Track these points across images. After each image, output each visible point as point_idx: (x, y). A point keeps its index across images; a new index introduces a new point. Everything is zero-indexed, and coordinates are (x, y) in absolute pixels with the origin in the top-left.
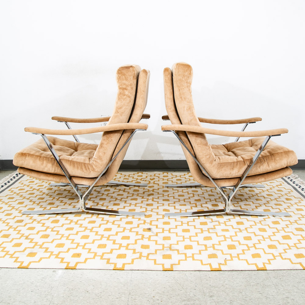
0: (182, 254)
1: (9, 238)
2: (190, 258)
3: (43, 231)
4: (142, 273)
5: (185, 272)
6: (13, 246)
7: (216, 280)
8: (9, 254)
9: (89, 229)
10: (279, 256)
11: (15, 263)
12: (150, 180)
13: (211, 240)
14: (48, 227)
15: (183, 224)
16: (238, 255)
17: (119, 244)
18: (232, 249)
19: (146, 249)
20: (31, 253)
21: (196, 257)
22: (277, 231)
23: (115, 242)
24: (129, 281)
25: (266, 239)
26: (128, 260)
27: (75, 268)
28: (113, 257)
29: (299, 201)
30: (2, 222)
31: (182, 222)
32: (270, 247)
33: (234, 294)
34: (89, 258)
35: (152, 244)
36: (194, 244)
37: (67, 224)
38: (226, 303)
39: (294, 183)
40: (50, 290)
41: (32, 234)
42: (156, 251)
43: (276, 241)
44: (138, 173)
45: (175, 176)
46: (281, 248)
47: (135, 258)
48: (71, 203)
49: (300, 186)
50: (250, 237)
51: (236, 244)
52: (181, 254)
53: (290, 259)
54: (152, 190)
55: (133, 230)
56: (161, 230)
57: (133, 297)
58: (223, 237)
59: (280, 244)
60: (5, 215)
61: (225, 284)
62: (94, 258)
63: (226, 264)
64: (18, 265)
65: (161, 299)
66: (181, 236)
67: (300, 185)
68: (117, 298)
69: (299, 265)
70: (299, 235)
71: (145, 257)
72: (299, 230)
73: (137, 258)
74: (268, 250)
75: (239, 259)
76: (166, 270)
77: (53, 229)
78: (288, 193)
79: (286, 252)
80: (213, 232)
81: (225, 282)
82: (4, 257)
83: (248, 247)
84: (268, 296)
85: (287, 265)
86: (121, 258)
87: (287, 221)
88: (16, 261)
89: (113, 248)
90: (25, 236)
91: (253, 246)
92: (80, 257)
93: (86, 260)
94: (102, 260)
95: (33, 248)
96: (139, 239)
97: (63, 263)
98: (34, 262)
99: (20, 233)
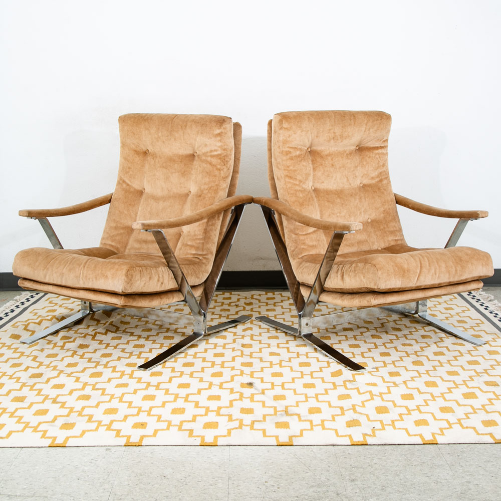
0: (305, 421)
1: (24, 402)
2: (319, 427)
3: (79, 390)
4: (245, 449)
5: (312, 447)
6: (34, 415)
7: (359, 458)
8: (31, 427)
9: (154, 386)
10: (457, 423)
11: (43, 439)
12: (245, 306)
13: (350, 399)
14: (86, 384)
15: (304, 376)
16: (393, 421)
17: (204, 407)
18: (382, 413)
19: (249, 415)
20: (65, 424)
21: (327, 424)
22: (455, 386)
23: (198, 404)
24: (226, 461)
25: (436, 398)
26: (222, 430)
27: (140, 444)
28: (198, 427)
29: (493, 339)
30: (8, 377)
31: (302, 372)
32: (443, 410)
33: (387, 477)
34: (161, 428)
35: (256, 406)
36: (324, 406)
37: (116, 378)
38: (375, 489)
39: (486, 309)
40: (106, 477)
41: (62, 395)
42: (264, 416)
43: (453, 400)
44: (223, 294)
45: (287, 298)
46: (460, 412)
47: (232, 427)
48: (117, 345)
49: (497, 314)
50: (412, 394)
51: (389, 405)
52: (304, 421)
53: (474, 428)
54: (249, 321)
55: (225, 386)
56: (269, 386)
57: (235, 482)
58: (368, 394)
59: (459, 405)
60: (11, 367)
61: (373, 463)
62: (168, 428)
63: (374, 436)
64: (48, 442)
65: (278, 485)
66: (303, 394)
67: (496, 312)
68: (211, 485)
69: (489, 436)
70: (490, 392)
71: (247, 425)
72: (490, 385)
73: (236, 428)
74: (439, 415)
75: (395, 428)
76: (282, 444)
77: (94, 385)
78: (476, 325)
79: (468, 418)
80: (353, 387)
81: (373, 460)
82: (23, 431)
83: (409, 410)
84: (439, 480)
85: (470, 437)
86: (211, 428)
87: (471, 370)
88: (43, 436)
89: (196, 414)
90: (51, 399)
91: (416, 408)
92: (145, 428)
93: (156, 432)
94: (180, 432)
95: (68, 416)
96: (236, 400)
97: (120, 437)
98: (73, 437)
99: (42, 393)
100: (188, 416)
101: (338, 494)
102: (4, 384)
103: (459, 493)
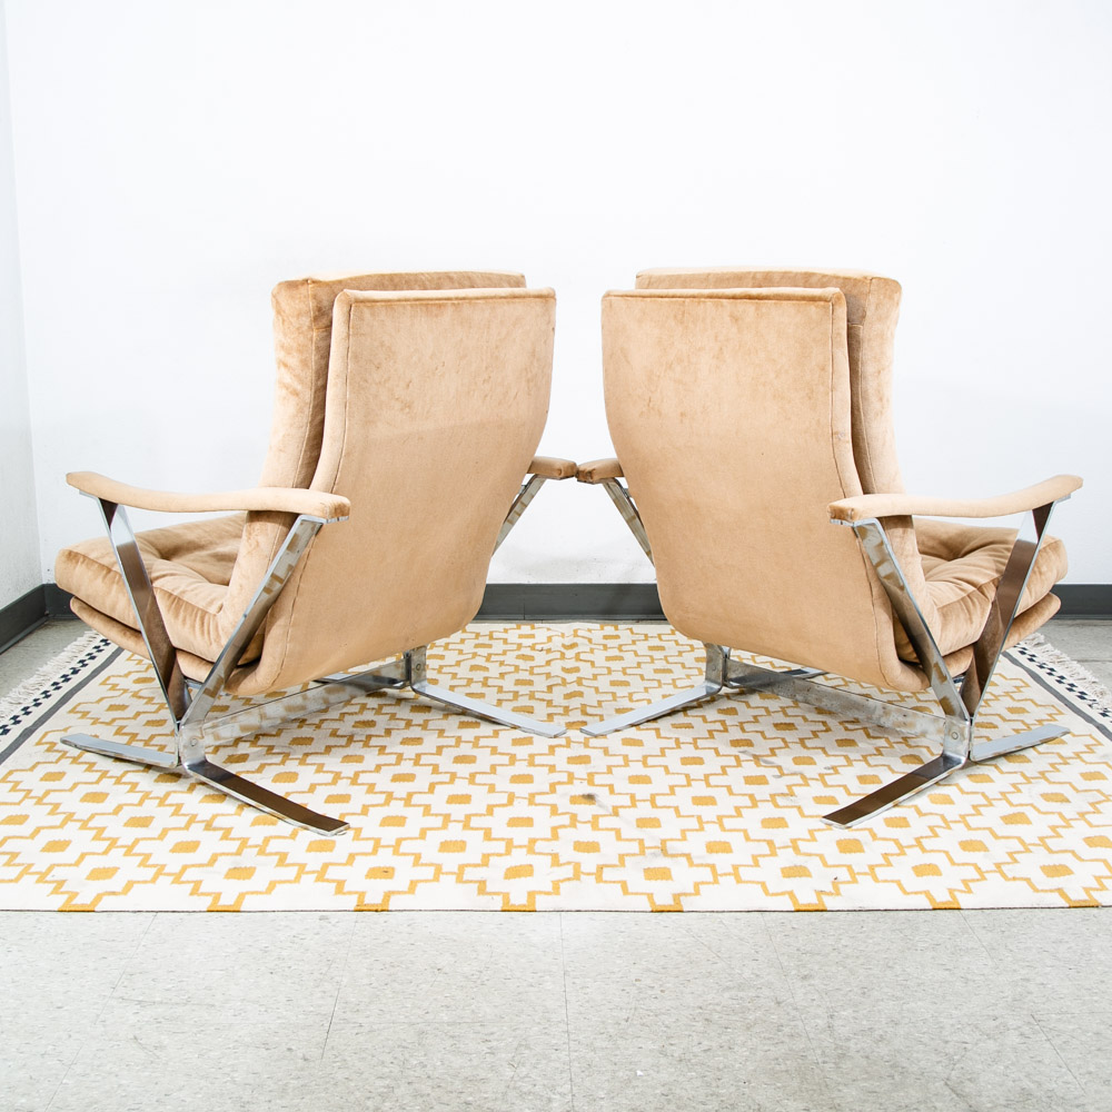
0: (702, 865)
1: (151, 826)
2: (728, 877)
4: (590, 917)
5: (720, 915)
6: (173, 851)
7: (813, 936)
8: (169, 874)
9: (401, 799)
10: (995, 871)
11: (195, 897)
12: (563, 650)
13: (786, 828)
15: (693, 783)
16: (872, 867)
17: (502, 839)
18: (851, 851)
19: (591, 854)
20: (235, 869)
21: (745, 873)
23: (490, 833)
24: (555, 940)
26: (541, 881)
27: (384, 908)
28: (494, 875)
29: (1050, 715)
31: (687, 776)
32: (967, 846)
33: (870, 971)
34: (423, 878)
35: (605, 839)
36: (736, 840)
37: (326, 784)
38: (850, 994)
39: (1031, 660)
40: (326, 969)
41: (223, 815)
42: (622, 857)
43: (984, 829)
44: (519, 628)
45: (643, 637)
46: (999, 851)
47: (561, 878)
49: (1052, 670)
50: (905, 818)
52: (698, 865)
53: (1028, 880)
54: (575, 679)
55: (538, 799)
56: (626, 801)
57: (576, 980)
59: (996, 837)
61: (840, 946)
62: (436, 879)
63: (838, 894)
64: (205, 903)
65: (661, 986)
66: (693, 816)
67: (1051, 666)
68: (532, 986)
69: (1056, 895)
70: (1053, 813)
71: (589, 874)
72: (1052, 800)
73: (569, 879)
74: (961, 856)
75: (876, 879)
76: (661, 909)
78: (1015, 690)
79: (1016, 861)
80: (790, 804)
81: (841, 939)
82: (154, 880)
83: (901, 847)
84: (969, 977)
85: (1020, 895)
86: (520, 876)
87: (1015, 773)
88: (194, 892)
89: (489, 852)
90: (203, 821)
91: (914, 843)
92: (391, 877)
93: (413, 885)
94: (461, 885)
95: (238, 853)
96: (564, 826)
97: (344, 894)
98: (253, 893)
99: (183, 811)
100: (472, 855)
101: (779, 1003)
102: (108, 794)
103: (1009, 999)
